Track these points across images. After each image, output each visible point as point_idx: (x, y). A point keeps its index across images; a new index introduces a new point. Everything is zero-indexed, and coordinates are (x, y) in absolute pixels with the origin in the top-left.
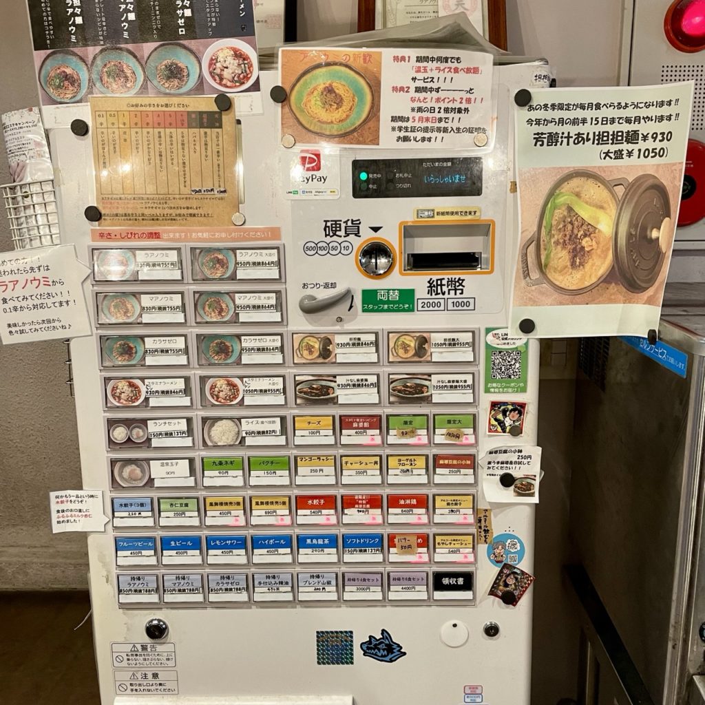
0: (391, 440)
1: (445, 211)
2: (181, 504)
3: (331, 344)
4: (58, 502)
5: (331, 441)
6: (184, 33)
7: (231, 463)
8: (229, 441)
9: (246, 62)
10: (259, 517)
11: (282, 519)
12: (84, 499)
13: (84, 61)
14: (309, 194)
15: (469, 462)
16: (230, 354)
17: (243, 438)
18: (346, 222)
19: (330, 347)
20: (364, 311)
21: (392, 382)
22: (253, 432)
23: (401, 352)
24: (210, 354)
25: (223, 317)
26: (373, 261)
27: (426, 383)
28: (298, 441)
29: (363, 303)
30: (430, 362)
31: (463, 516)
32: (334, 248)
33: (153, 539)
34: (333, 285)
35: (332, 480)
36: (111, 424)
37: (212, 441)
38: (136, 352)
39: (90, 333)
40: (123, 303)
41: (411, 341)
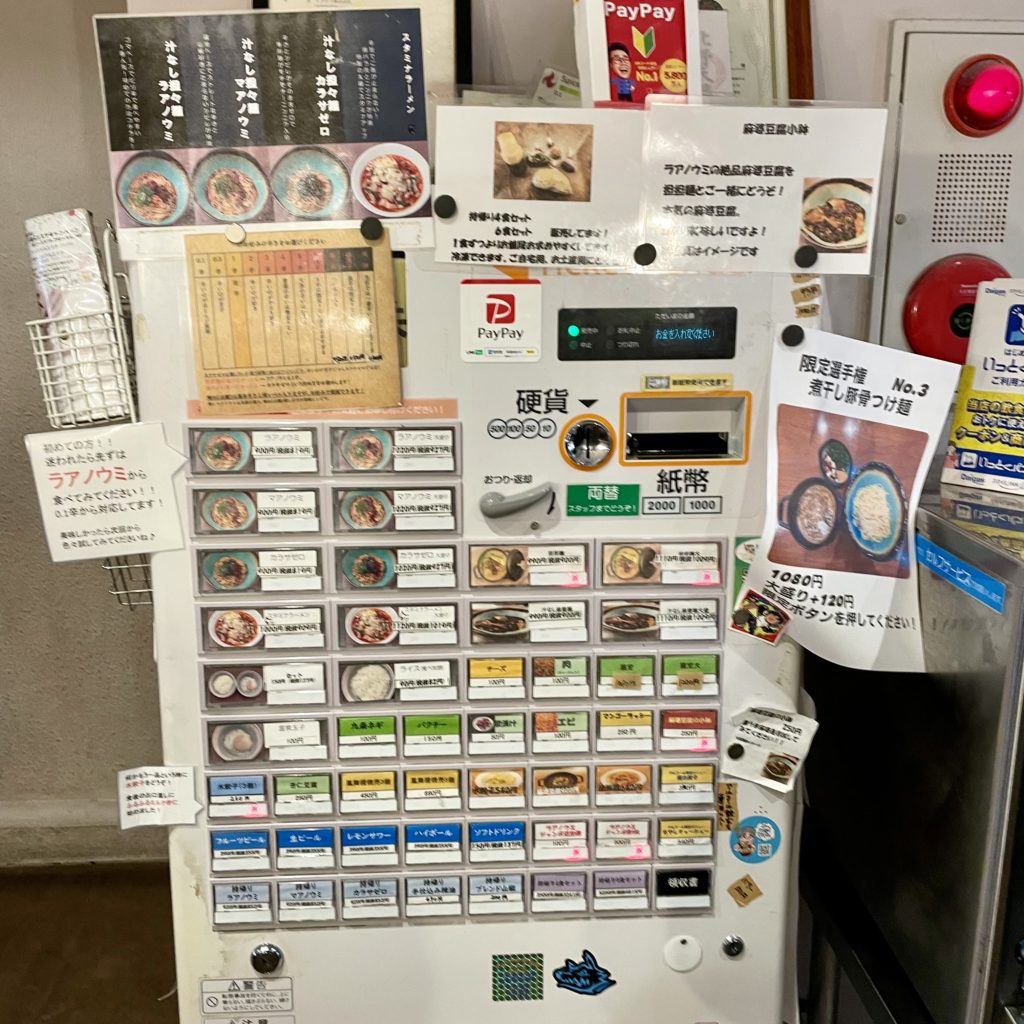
0: (605, 690)
1: (685, 378)
2: (307, 784)
3: (523, 559)
4: (129, 785)
5: (520, 693)
6: (328, 134)
7: (379, 725)
8: (378, 694)
9: (413, 176)
10: (418, 799)
11: (449, 802)
12: (167, 779)
13: (183, 169)
14: (497, 354)
15: (708, 720)
16: (382, 574)
17: (397, 691)
18: (548, 393)
19: (522, 565)
21: (606, 612)
22: (412, 682)
23: (620, 570)
24: (354, 574)
25: (376, 523)
26: (585, 447)
27: (653, 613)
28: (474, 694)
29: (568, 505)
30: (661, 584)
31: (699, 794)
32: (530, 429)
33: (265, 833)
34: (528, 479)
35: (520, 748)
36: (210, 672)
37: (352, 695)
38: (247, 573)
39: (182, 546)
40: (232, 504)
41: (634, 555)
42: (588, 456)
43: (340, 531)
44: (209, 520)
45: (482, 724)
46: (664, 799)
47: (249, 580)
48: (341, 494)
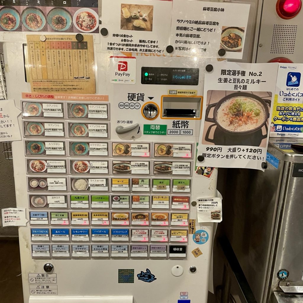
0: (154, 190)
1: (182, 91)
2: (61, 215)
3: (129, 147)
4: (5, 213)
5: (128, 189)
6: (66, 3)
7: (83, 198)
8: (83, 188)
9: (93, 19)
10: (95, 221)
11: (105, 222)
12: (17, 212)
13: (18, 12)
14: (122, 81)
15: (187, 200)
16: (84, 151)
17: (89, 187)
18: (138, 94)
19: (129, 149)
20: (144, 134)
21: (155, 165)
22: (94, 185)
23: (160, 152)
24: (75, 150)
25: (82, 134)
26: (149, 112)
27: (170, 166)
28: (113, 189)
29: (144, 131)
30: (172, 157)
31: (183, 222)
32: (132, 106)
33: (48, 230)
34: (131, 122)
35: (128, 207)
36: (30, 179)
37: (75, 188)
38: (41, 149)
39: (21, 140)
40: (37, 127)
41: (164, 148)
42: (150, 115)
43: (71, 137)
44: (29, 131)
45: (116, 199)
46: (172, 224)
47: (42, 151)
48: (71, 125)
